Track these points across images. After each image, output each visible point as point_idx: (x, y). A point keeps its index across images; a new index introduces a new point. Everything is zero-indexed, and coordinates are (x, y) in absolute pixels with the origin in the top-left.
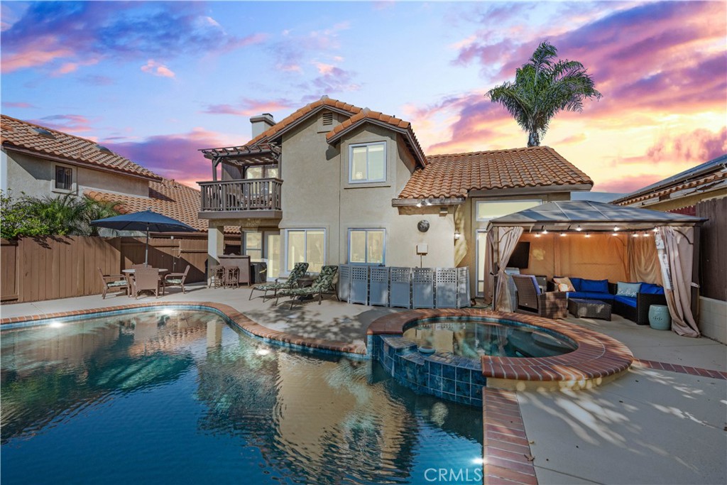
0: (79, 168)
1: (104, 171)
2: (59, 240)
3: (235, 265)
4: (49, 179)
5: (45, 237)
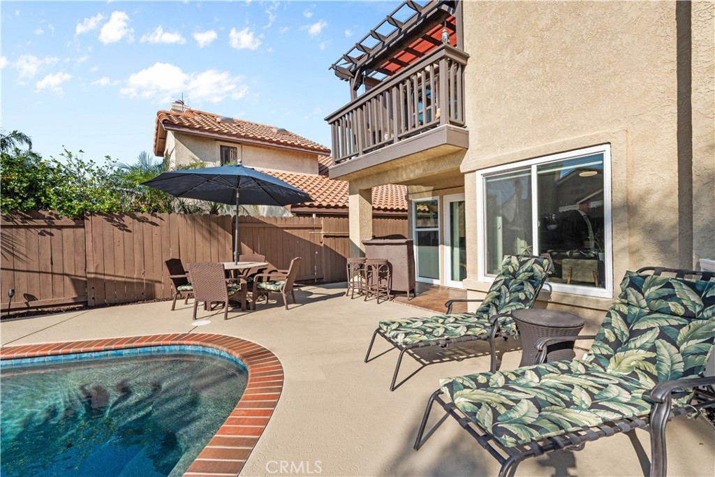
0: (243, 146)
2: (142, 220)
3: (385, 258)
4: (215, 161)
5: (121, 216)
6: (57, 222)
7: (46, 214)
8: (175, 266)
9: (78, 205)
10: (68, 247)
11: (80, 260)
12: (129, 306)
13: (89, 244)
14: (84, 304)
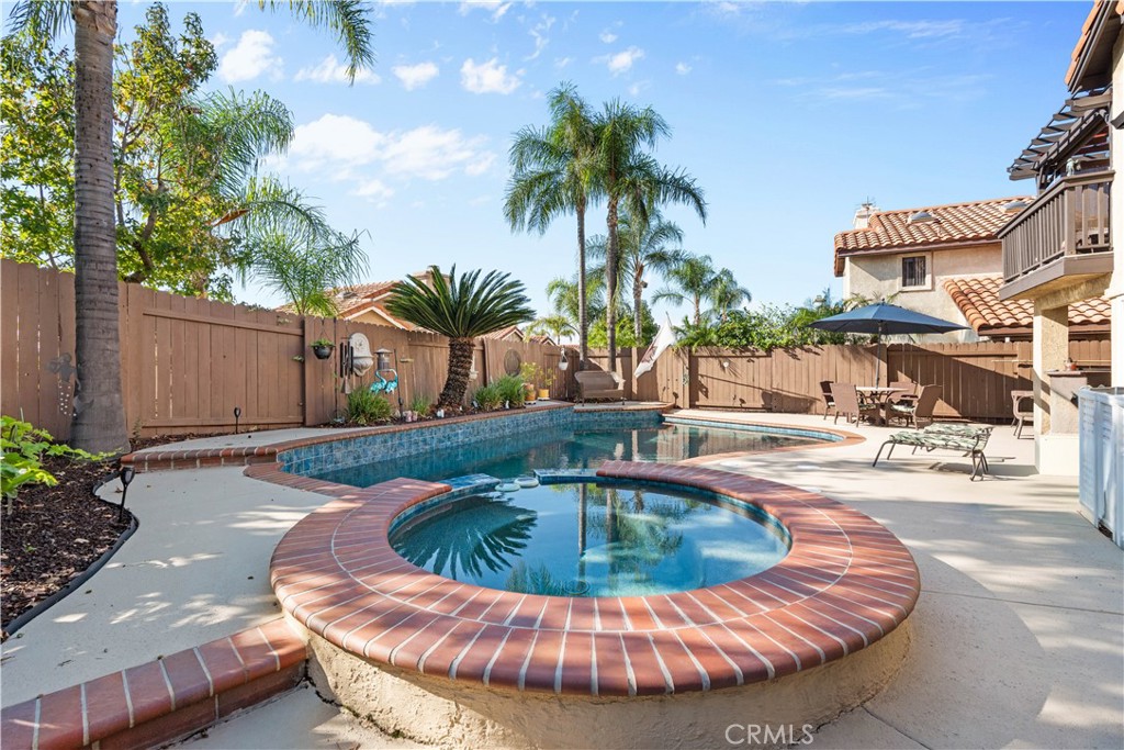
0: (936, 253)
1: (970, 246)
2: (808, 351)
4: (895, 278)
5: (793, 349)
6: (757, 354)
7: (751, 348)
8: (826, 386)
9: (768, 341)
10: (762, 370)
11: (768, 379)
12: (797, 415)
13: (774, 368)
14: (768, 409)
